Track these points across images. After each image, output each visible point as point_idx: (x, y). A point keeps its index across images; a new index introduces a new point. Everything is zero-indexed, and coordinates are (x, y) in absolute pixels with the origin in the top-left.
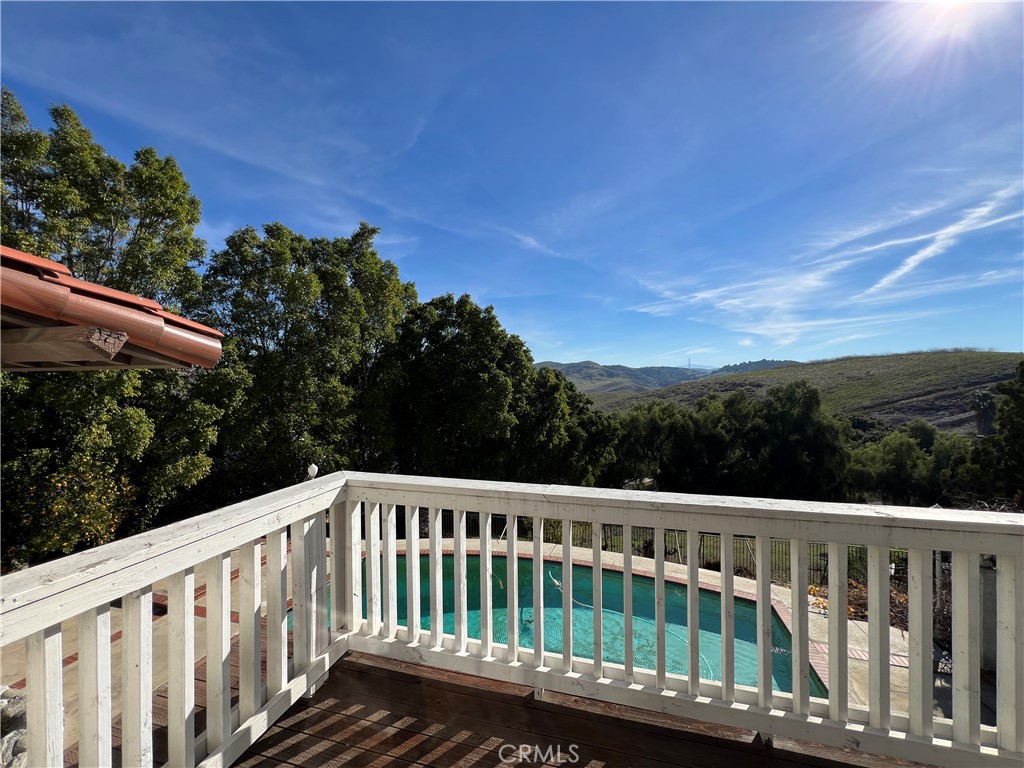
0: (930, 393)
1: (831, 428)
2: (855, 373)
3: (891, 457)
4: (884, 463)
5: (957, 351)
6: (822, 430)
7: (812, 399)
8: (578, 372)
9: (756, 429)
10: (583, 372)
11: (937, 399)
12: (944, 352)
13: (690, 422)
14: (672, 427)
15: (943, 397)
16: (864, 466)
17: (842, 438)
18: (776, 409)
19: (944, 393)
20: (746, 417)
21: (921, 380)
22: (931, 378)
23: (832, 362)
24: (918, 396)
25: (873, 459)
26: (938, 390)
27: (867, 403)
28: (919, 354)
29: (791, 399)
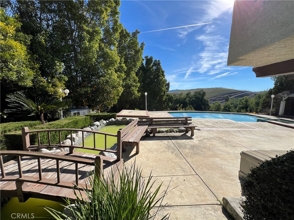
0: (215, 97)
5: (219, 88)
7: (204, 94)
9: (193, 100)
11: (216, 98)
12: (217, 88)
15: (217, 98)
18: (197, 96)
19: (218, 97)
21: (213, 94)
22: (215, 94)
23: (195, 89)
24: (213, 97)
29: (200, 94)
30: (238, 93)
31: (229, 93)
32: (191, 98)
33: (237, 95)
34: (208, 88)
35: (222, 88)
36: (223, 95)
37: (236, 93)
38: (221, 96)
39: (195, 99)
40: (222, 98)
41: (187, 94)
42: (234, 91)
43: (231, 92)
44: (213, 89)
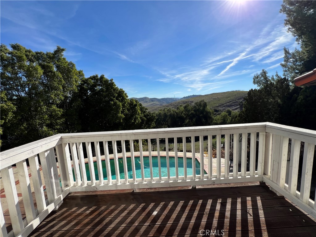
1: (209, 112)
2: (215, 97)
3: (222, 118)
4: (221, 120)
5: (236, 91)
6: (208, 113)
7: (205, 105)
8: (143, 100)
10: (144, 100)
11: (232, 103)
12: (234, 91)
13: (175, 113)
14: (170, 115)
15: (233, 103)
16: (217, 121)
17: (212, 114)
18: (197, 108)
19: (234, 101)
20: (189, 111)
21: (229, 99)
22: (231, 98)
23: (210, 95)
24: (228, 103)
25: (219, 119)
26: (232, 101)
27: (217, 105)
28: (229, 92)
29: (200, 105)
34: (223, 92)
35: (239, 91)
44: (229, 93)
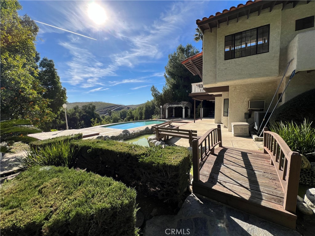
29: (89, 108)
30: (116, 107)
31: (109, 106)
32: (80, 113)
33: (116, 109)
35: (101, 102)
36: (104, 109)
37: (114, 107)
38: (102, 110)
39: (85, 113)
40: (104, 111)
41: (75, 109)
42: (113, 105)
43: (110, 106)
